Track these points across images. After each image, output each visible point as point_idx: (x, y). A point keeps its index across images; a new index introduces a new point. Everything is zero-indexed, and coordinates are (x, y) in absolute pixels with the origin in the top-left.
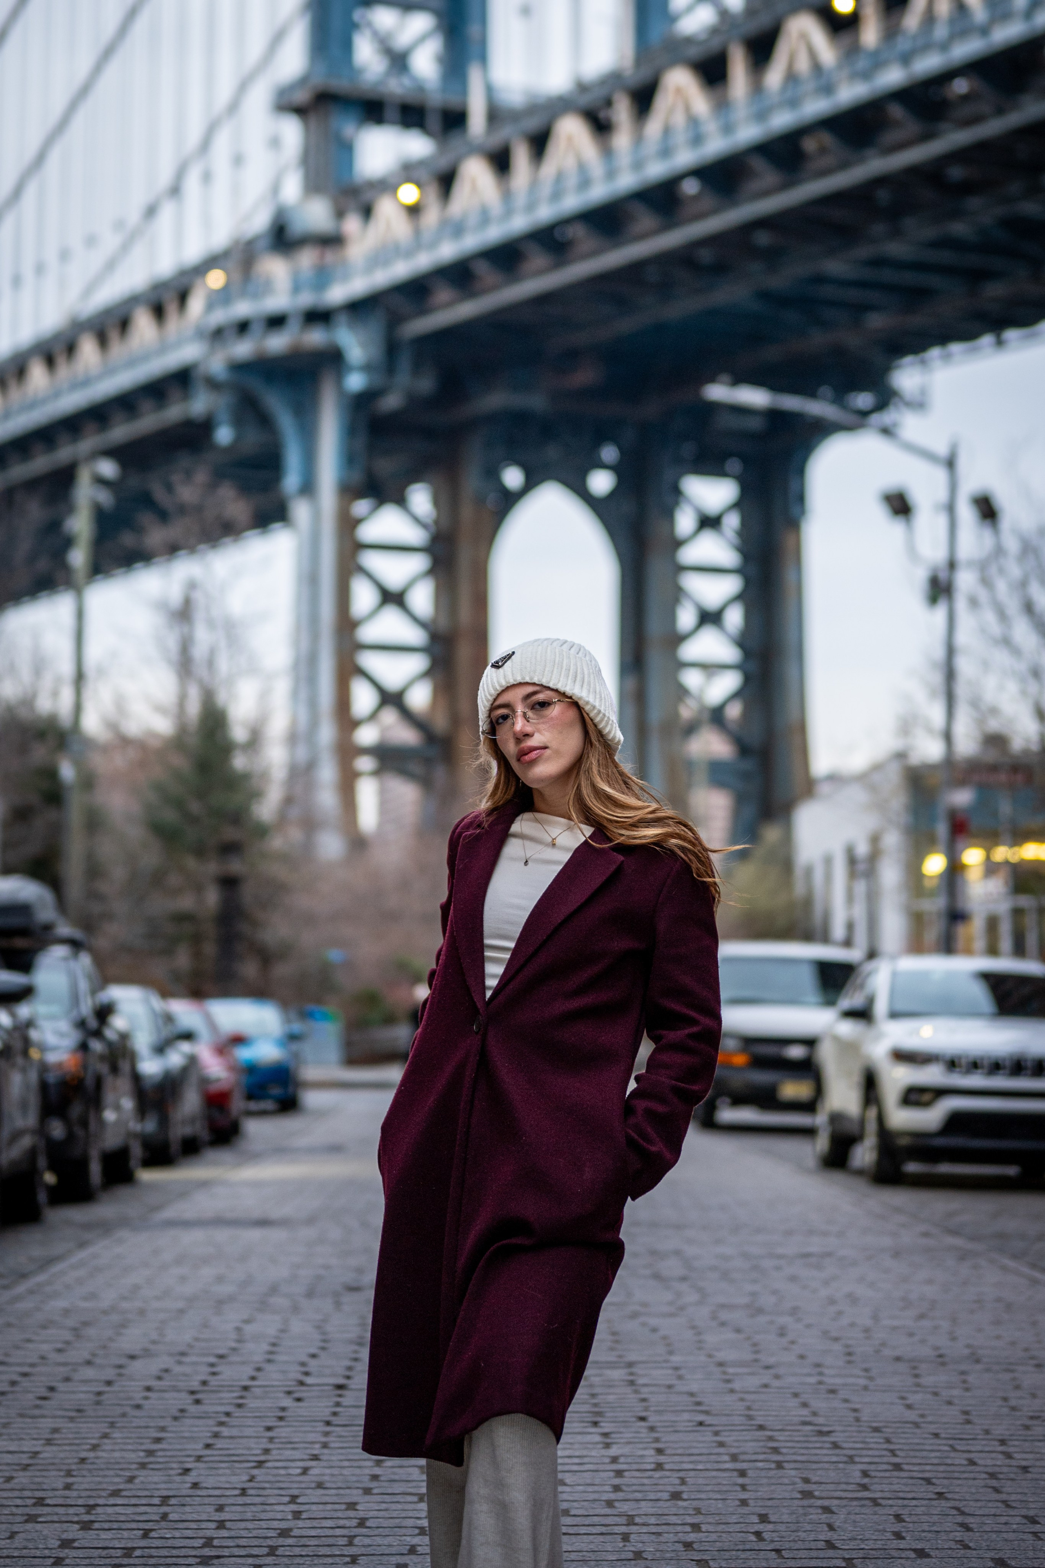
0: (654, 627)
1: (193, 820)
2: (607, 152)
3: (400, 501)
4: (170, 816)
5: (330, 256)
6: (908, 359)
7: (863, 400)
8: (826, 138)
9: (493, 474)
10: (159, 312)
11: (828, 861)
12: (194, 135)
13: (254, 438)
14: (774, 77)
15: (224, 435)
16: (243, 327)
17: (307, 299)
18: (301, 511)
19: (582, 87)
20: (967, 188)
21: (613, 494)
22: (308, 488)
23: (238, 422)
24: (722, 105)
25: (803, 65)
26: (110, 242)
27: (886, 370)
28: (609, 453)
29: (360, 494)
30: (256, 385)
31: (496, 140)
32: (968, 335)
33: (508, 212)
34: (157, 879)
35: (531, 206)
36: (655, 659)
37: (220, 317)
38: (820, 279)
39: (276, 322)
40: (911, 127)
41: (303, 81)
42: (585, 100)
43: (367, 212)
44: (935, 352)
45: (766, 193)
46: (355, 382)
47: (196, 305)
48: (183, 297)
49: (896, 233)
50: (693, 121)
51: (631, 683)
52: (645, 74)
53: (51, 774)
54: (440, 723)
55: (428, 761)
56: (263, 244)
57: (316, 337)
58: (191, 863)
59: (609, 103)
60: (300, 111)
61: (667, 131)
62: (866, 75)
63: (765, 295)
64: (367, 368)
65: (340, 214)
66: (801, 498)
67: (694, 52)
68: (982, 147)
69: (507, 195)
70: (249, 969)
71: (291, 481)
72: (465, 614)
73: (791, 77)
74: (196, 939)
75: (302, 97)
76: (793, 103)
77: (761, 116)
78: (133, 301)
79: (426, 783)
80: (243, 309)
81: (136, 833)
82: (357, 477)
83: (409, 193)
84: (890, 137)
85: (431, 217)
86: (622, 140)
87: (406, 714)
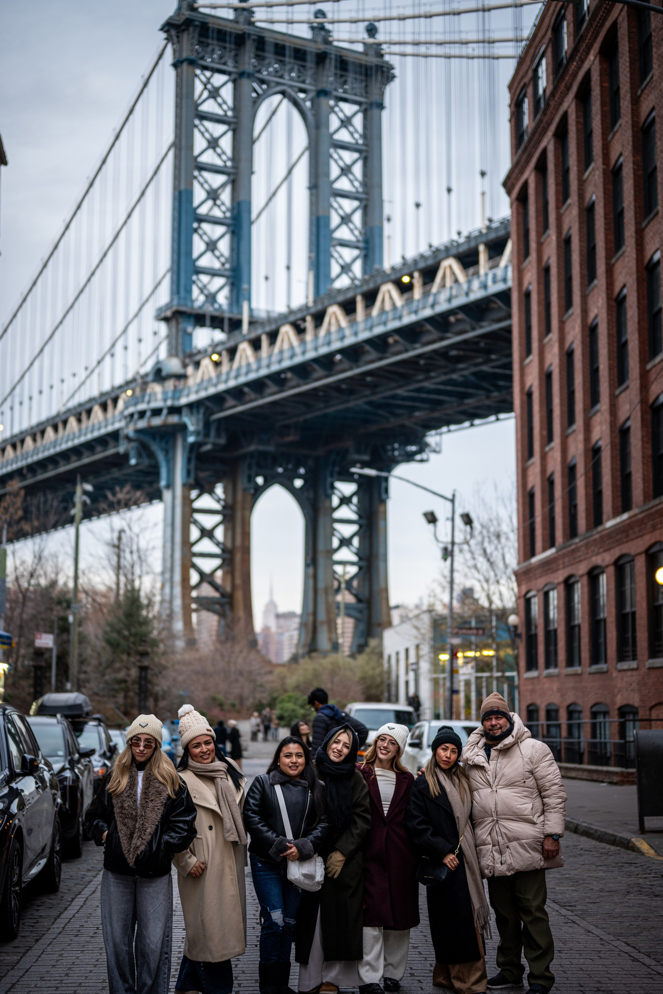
0: (321, 546)
1: (125, 638)
2: (303, 342)
3: (211, 492)
4: (115, 635)
5: (181, 384)
6: (433, 432)
7: (413, 448)
8: (397, 337)
9: (251, 479)
10: (104, 407)
11: (397, 654)
12: (120, 328)
13: (146, 462)
14: (375, 311)
15: (133, 462)
16: (142, 414)
17: (169, 403)
18: (167, 495)
19: (291, 312)
20: (458, 359)
21: (302, 487)
22: (170, 485)
23: (139, 456)
24: (353, 322)
25: (388, 306)
26: (82, 375)
27: (424, 436)
28: (302, 471)
29: (192, 487)
30: (147, 439)
31: (253, 335)
32: (459, 422)
33: (259, 368)
34: (110, 664)
35: (268, 366)
36: (321, 560)
37: (131, 410)
38: (394, 397)
39: (157, 412)
40: (435, 334)
41: (168, 306)
42: (292, 318)
43: (197, 364)
44: (444, 429)
45: (372, 362)
46: (191, 439)
47: (121, 404)
48: (115, 401)
49: (428, 378)
50: (340, 329)
51: (311, 570)
52: (319, 307)
53: (64, 619)
54: (228, 589)
55: (222, 605)
56: (150, 378)
57: (174, 419)
58: (124, 657)
59: (304, 320)
60: (166, 320)
61: (329, 332)
62: (416, 312)
63: (370, 403)
64: (197, 433)
65: (185, 366)
66: (387, 491)
67: (341, 298)
68: (465, 342)
69: (258, 360)
70: (151, 703)
71: (163, 483)
72: (238, 542)
73: (382, 311)
74: (126, 691)
75: (169, 313)
76: (385, 323)
77: (371, 328)
78: (92, 400)
79: (222, 615)
80: (142, 407)
81: (100, 644)
82: (191, 481)
83: (215, 357)
84: (426, 338)
85: (225, 368)
86: (309, 337)
87: (213, 584)
